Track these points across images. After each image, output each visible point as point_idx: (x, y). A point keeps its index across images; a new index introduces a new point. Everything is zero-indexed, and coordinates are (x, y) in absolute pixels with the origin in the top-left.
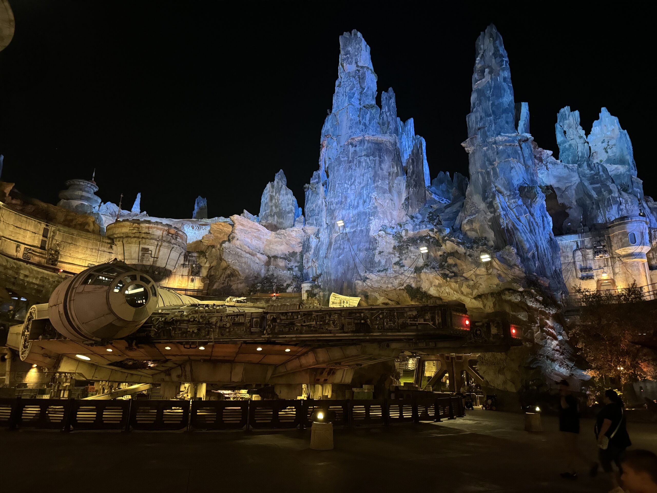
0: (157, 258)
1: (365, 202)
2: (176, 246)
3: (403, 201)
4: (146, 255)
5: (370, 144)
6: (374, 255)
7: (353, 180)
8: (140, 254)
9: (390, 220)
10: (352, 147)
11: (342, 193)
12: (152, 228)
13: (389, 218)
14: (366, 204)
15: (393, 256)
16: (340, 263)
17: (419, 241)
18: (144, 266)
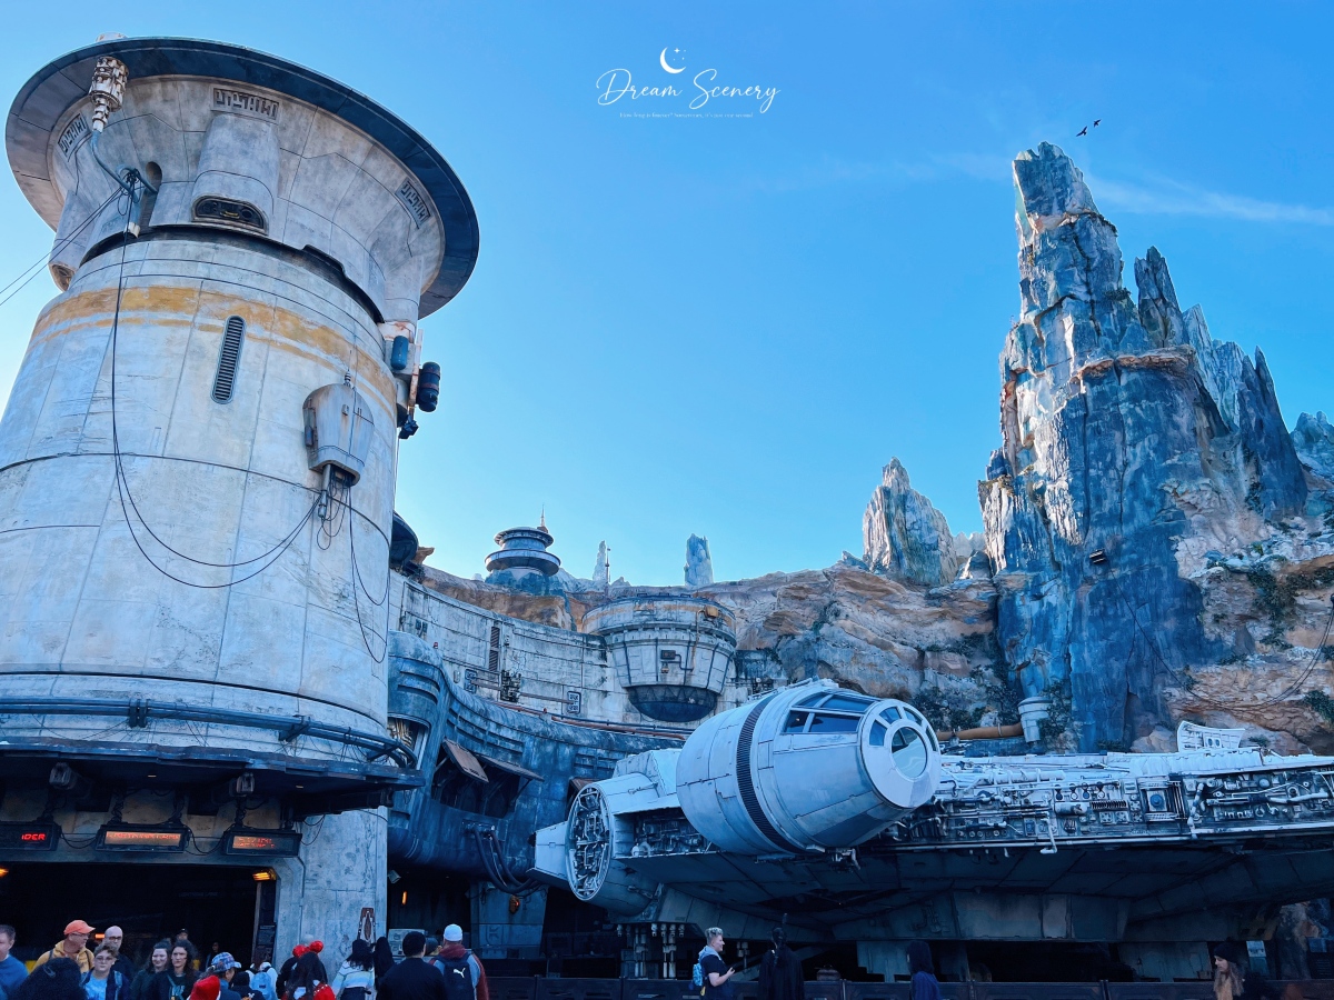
0: (692, 670)
1: (1149, 504)
2: (722, 641)
3: (1245, 490)
4: (670, 665)
5: (1134, 375)
6: (1200, 625)
7: (1108, 459)
8: (660, 665)
9: (1224, 539)
10: (1092, 386)
11: (1087, 491)
12: (675, 607)
13: (1222, 534)
14: (1154, 510)
15: (1251, 623)
16: (1112, 651)
17: (1319, 582)
18: (669, 687)
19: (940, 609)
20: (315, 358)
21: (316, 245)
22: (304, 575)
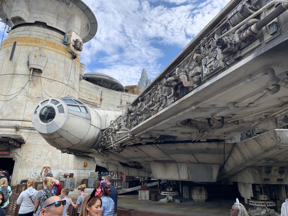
20: (33, 46)
21: (38, 20)
22: (26, 94)
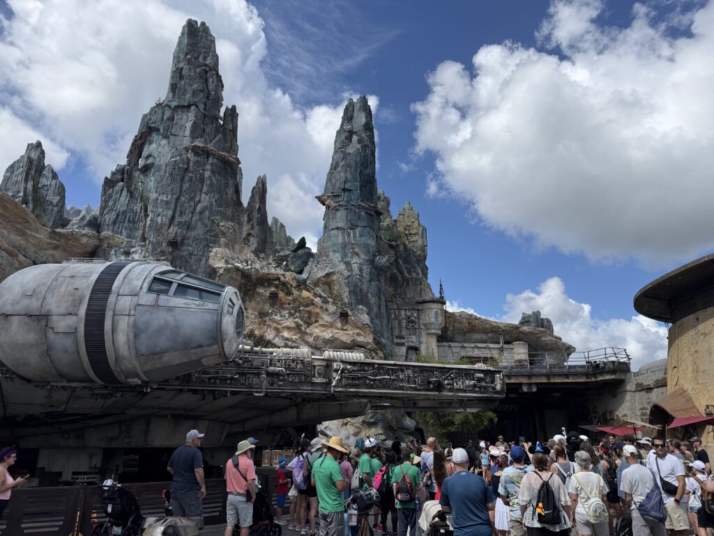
1: (205, 225)
5: (215, 161)
7: (192, 195)
11: (176, 206)
13: (232, 251)
14: (206, 229)
17: (267, 284)
19: (57, 243)
